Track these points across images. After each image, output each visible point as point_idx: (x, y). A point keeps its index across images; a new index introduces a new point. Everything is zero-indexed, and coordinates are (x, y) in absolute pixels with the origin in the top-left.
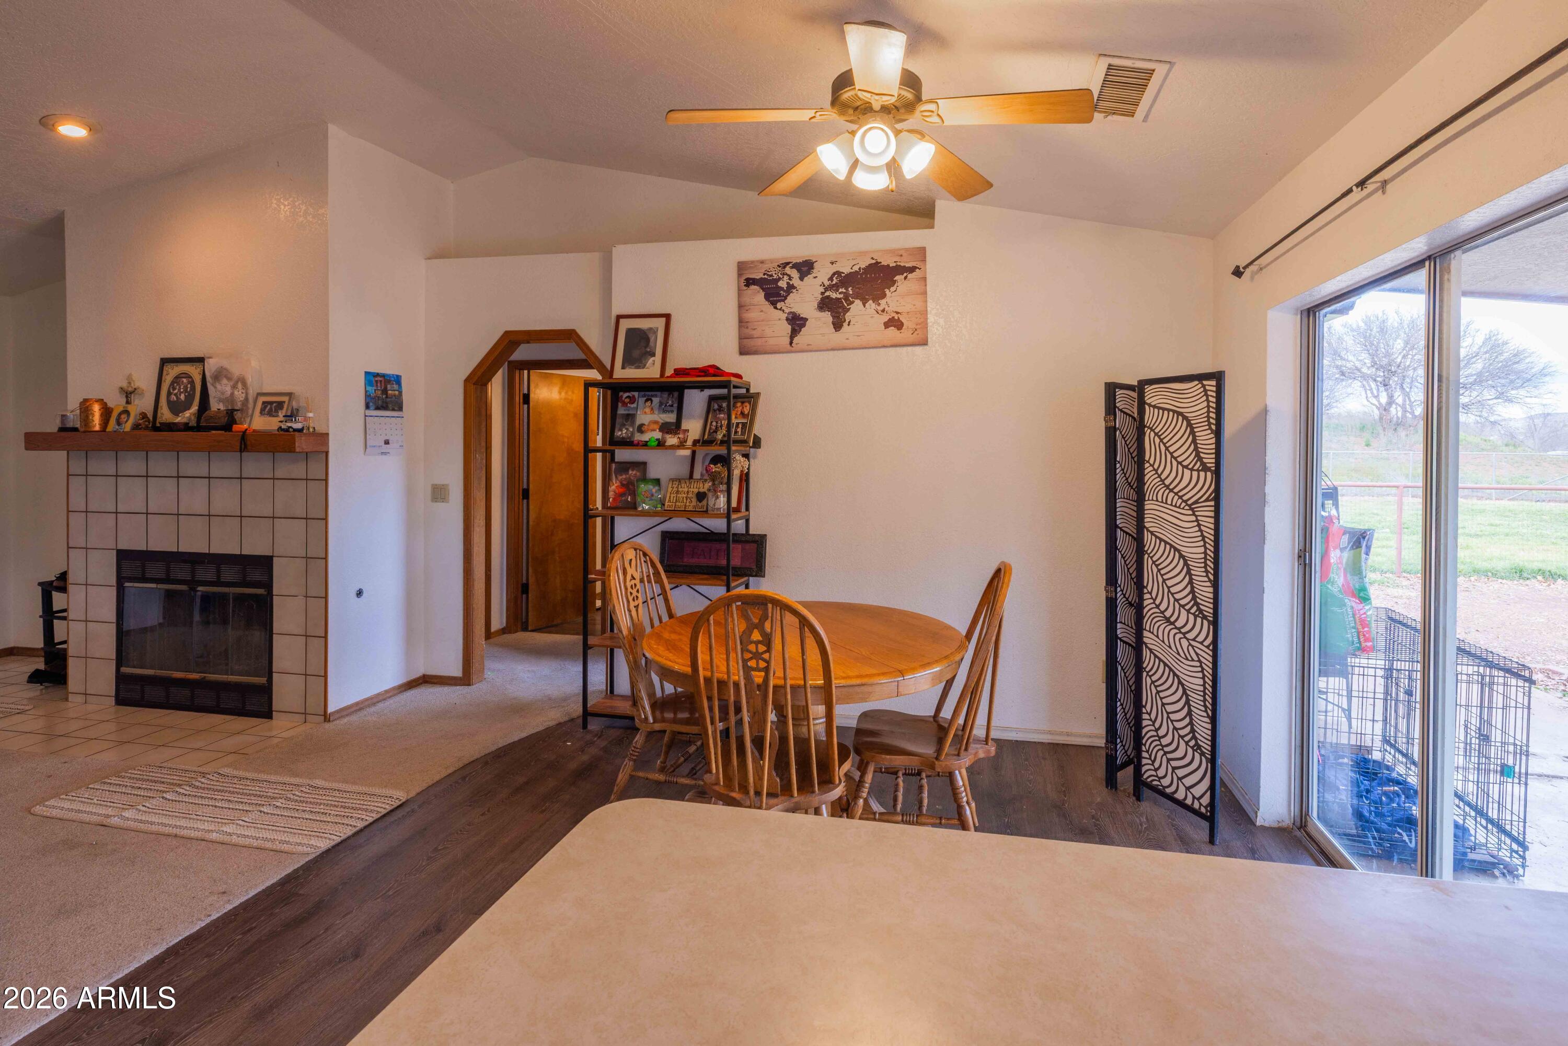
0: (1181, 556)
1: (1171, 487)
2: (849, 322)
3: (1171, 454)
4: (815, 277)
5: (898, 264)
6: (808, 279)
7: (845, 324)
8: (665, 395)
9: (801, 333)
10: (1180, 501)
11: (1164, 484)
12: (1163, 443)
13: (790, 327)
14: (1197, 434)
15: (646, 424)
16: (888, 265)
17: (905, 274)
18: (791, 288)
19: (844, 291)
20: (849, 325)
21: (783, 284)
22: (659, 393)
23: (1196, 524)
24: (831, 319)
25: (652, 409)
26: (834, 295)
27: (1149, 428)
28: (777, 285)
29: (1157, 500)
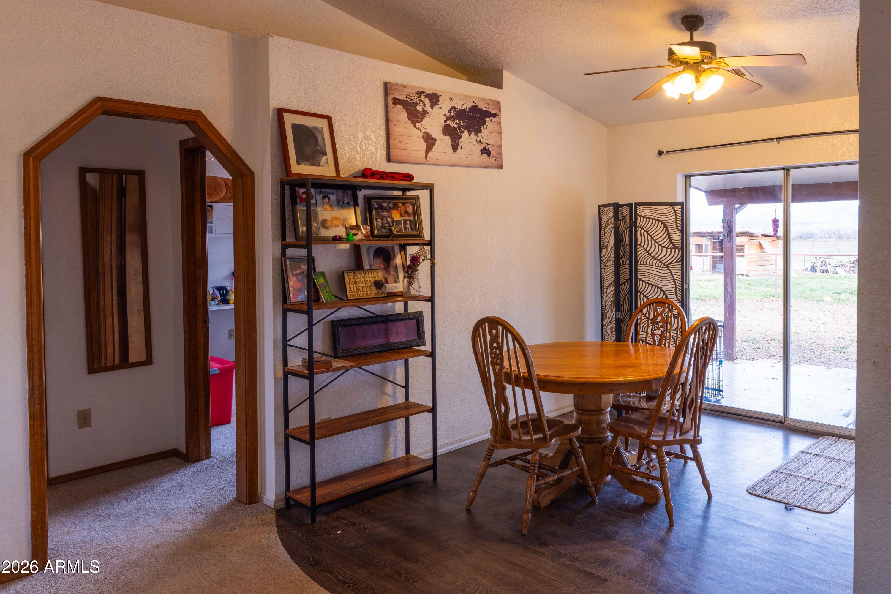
0: (662, 290)
1: (655, 257)
2: (462, 146)
3: (655, 241)
4: (441, 108)
5: (488, 109)
6: (436, 108)
7: (459, 147)
8: (340, 193)
9: (432, 150)
10: (661, 264)
11: (650, 255)
12: (650, 235)
13: (425, 144)
14: (670, 231)
15: (329, 219)
16: (482, 109)
17: (491, 118)
18: (425, 113)
19: (458, 122)
20: (461, 148)
21: (419, 108)
22: (334, 191)
23: (670, 274)
24: (450, 142)
25: (331, 206)
26: (453, 125)
27: (640, 227)
28: (415, 108)
29: (646, 264)
